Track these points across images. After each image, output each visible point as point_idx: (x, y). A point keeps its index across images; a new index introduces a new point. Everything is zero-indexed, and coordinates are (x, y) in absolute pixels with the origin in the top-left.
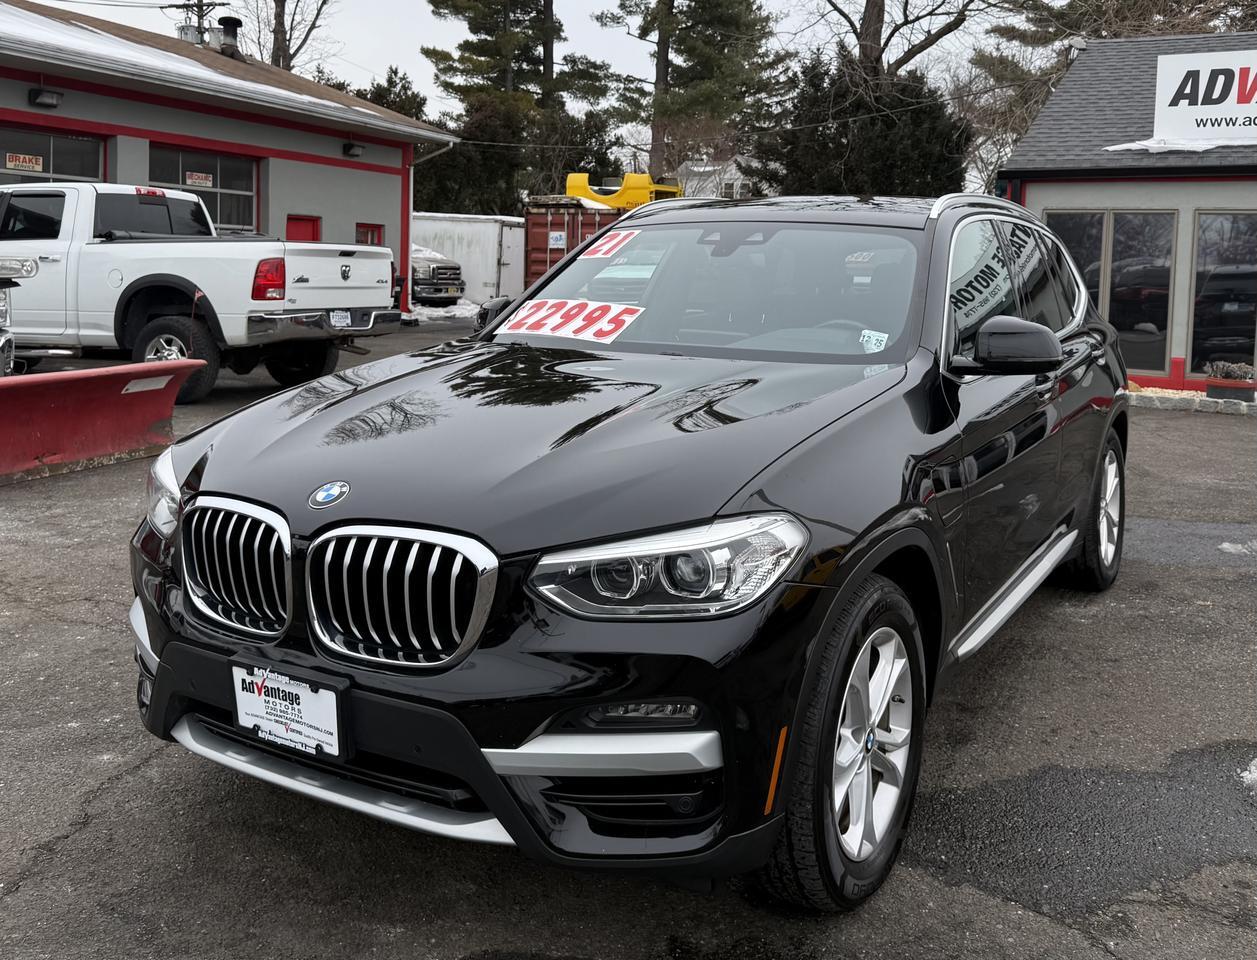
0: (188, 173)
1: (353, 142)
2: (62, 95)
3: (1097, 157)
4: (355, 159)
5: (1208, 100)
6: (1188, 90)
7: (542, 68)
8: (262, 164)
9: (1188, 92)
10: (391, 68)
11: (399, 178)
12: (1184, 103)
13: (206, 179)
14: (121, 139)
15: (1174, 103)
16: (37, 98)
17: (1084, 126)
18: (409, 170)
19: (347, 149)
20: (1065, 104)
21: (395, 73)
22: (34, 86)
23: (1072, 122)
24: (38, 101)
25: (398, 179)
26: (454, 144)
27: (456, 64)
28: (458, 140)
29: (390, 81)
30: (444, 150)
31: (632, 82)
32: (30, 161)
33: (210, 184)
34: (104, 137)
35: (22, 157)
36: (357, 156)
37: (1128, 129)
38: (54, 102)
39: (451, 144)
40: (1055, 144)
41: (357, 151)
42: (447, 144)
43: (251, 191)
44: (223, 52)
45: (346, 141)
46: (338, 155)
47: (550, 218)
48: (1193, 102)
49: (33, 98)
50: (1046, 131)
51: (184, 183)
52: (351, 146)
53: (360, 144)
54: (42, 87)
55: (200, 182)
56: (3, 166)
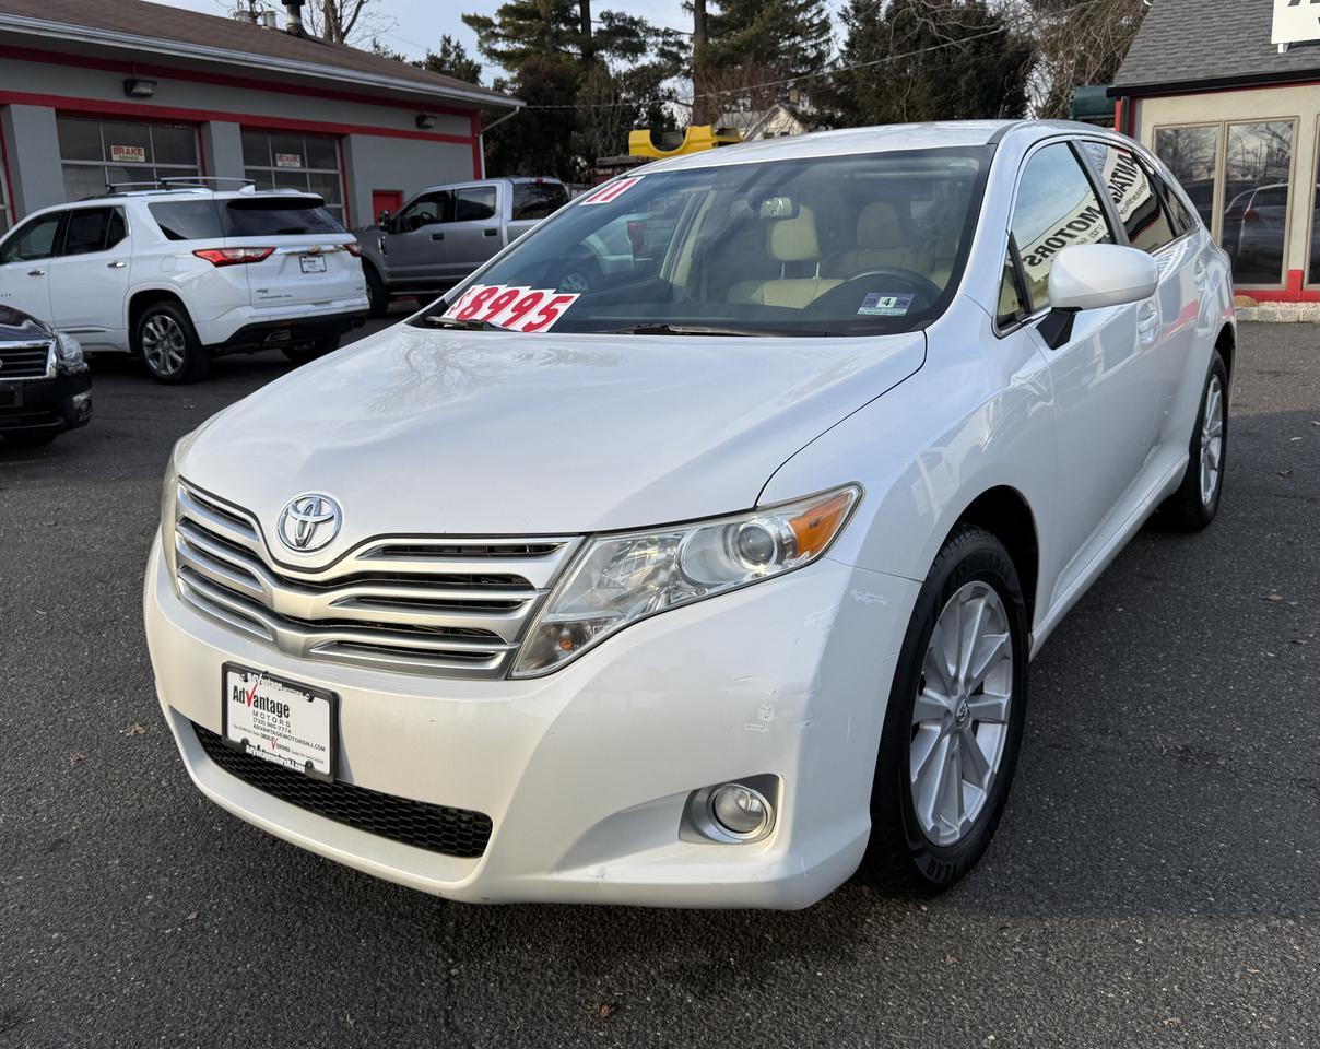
0: (278, 155)
1: (427, 114)
2: (155, 83)
3: (1211, 67)
4: (430, 131)
7: (579, 27)
8: (344, 140)
10: (444, 37)
11: (470, 146)
12: (1305, 2)
13: (295, 160)
14: (214, 124)
15: (1294, 3)
16: (132, 89)
17: (1191, 36)
18: (478, 138)
19: (420, 121)
20: (1167, 14)
21: (448, 41)
22: (128, 76)
23: (1177, 32)
24: (135, 90)
26: (521, 109)
28: (523, 104)
29: (445, 51)
30: (511, 115)
32: (133, 152)
33: (298, 164)
34: (197, 123)
35: (125, 148)
36: (430, 127)
37: (1241, 35)
38: (150, 91)
39: (518, 109)
40: (1164, 56)
41: (430, 122)
42: (513, 108)
43: (337, 169)
44: (293, 33)
45: (417, 113)
46: (412, 127)
49: (128, 88)
50: (1151, 43)
51: (275, 165)
52: (424, 118)
53: (433, 114)
54: (137, 77)
55: (289, 163)
56: (109, 158)
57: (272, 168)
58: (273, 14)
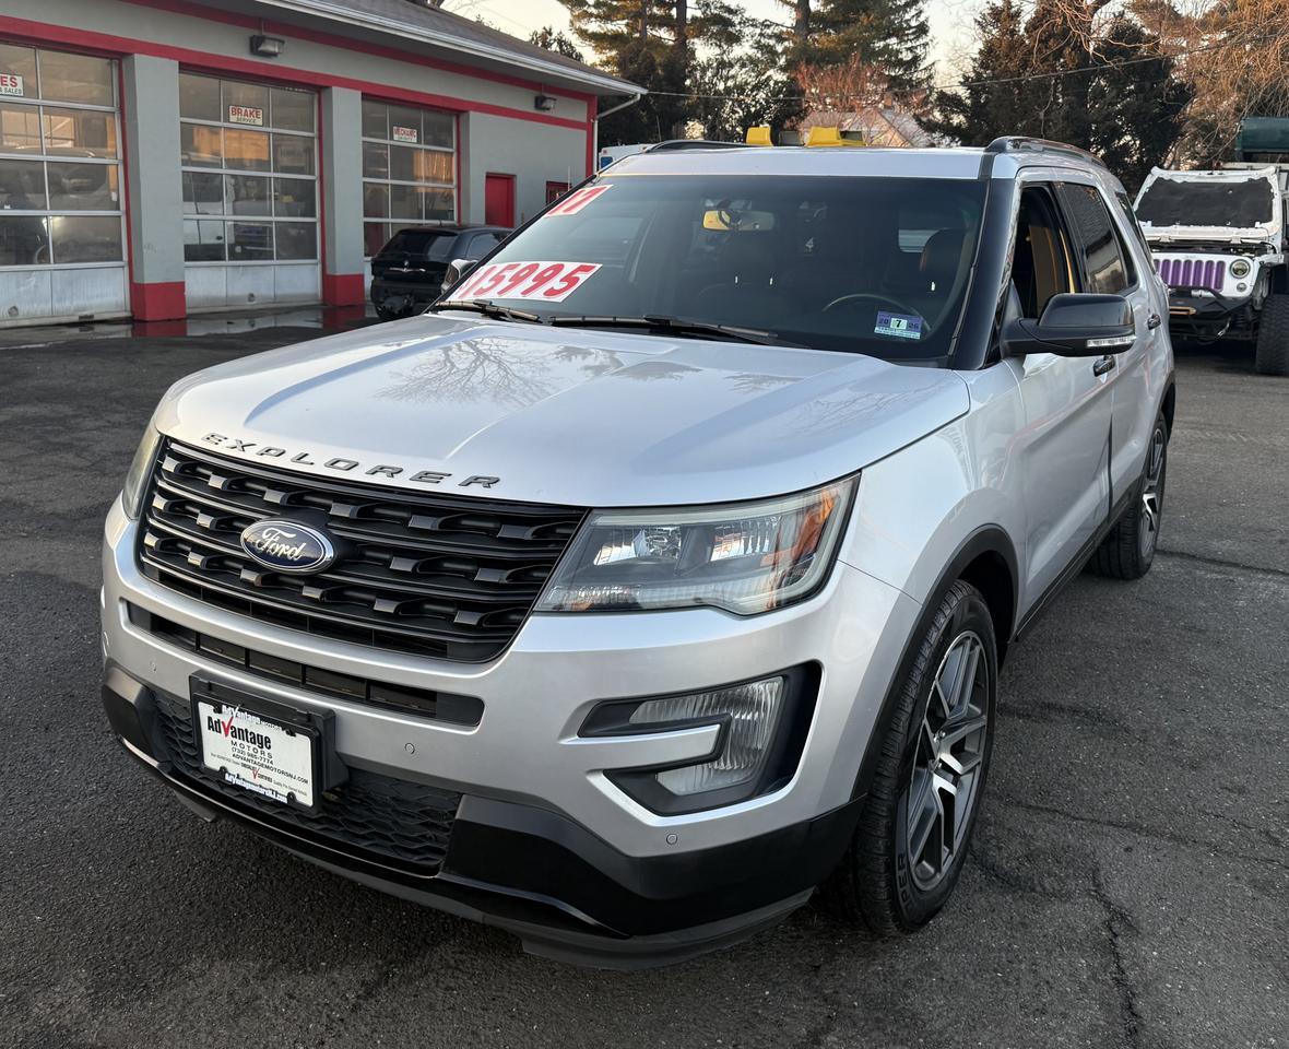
25: (584, 133)
27: (593, 10)
31: (769, 26)
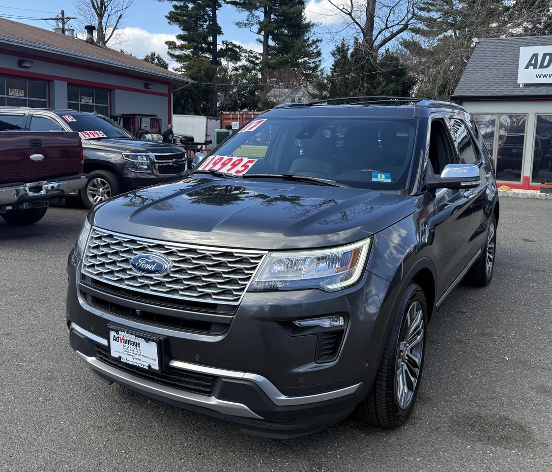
0: (82, 97)
1: (150, 83)
2: (33, 62)
4: (150, 90)
5: (542, 67)
6: (533, 62)
7: (212, 47)
8: (112, 92)
9: (533, 63)
11: (167, 98)
12: (531, 68)
13: (90, 99)
14: (56, 82)
15: (527, 67)
16: (22, 64)
17: (485, 77)
18: (171, 95)
19: (146, 85)
20: (475, 67)
22: (21, 58)
23: (479, 75)
24: (24, 65)
26: (191, 84)
28: (192, 81)
30: (187, 85)
32: (19, 92)
33: (91, 101)
34: (48, 81)
35: (15, 90)
36: (151, 88)
37: (505, 79)
38: (30, 65)
39: (190, 83)
40: (474, 85)
41: (151, 86)
42: (188, 83)
43: (108, 104)
44: (87, 41)
45: (146, 82)
46: (143, 88)
47: (231, 116)
48: (535, 67)
49: (20, 63)
50: (469, 79)
51: (81, 101)
52: (148, 84)
53: (153, 83)
54: (24, 59)
55: (87, 101)
56: (8, 94)
57: (79, 103)
58: (73, 30)
